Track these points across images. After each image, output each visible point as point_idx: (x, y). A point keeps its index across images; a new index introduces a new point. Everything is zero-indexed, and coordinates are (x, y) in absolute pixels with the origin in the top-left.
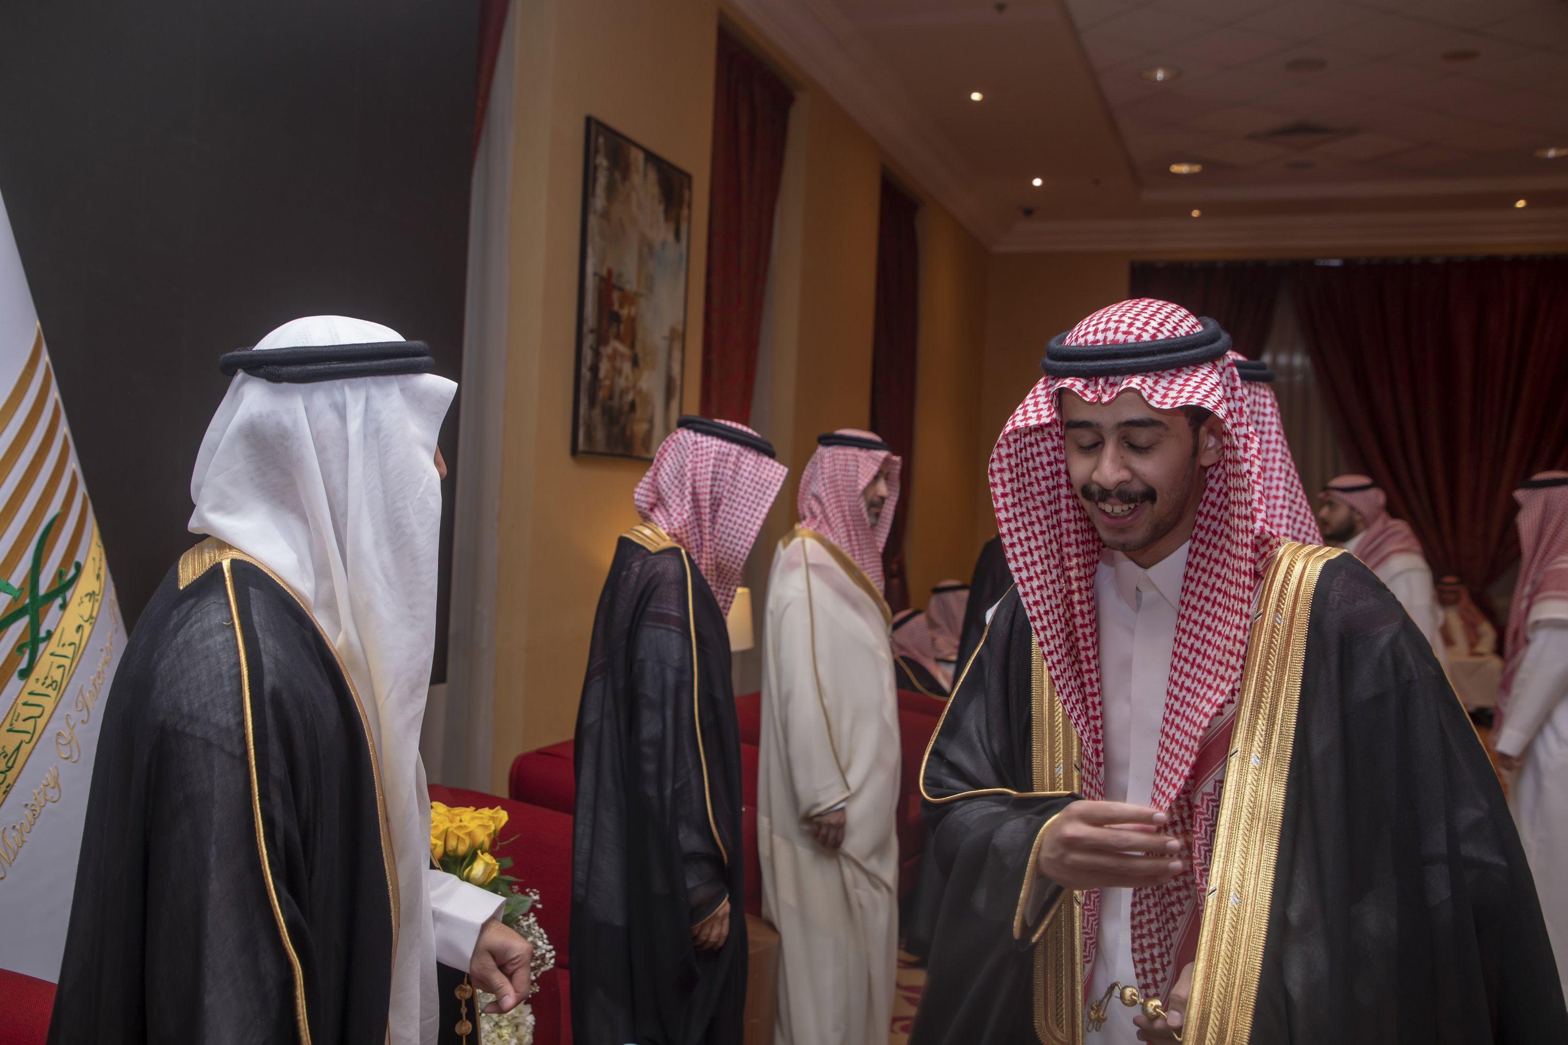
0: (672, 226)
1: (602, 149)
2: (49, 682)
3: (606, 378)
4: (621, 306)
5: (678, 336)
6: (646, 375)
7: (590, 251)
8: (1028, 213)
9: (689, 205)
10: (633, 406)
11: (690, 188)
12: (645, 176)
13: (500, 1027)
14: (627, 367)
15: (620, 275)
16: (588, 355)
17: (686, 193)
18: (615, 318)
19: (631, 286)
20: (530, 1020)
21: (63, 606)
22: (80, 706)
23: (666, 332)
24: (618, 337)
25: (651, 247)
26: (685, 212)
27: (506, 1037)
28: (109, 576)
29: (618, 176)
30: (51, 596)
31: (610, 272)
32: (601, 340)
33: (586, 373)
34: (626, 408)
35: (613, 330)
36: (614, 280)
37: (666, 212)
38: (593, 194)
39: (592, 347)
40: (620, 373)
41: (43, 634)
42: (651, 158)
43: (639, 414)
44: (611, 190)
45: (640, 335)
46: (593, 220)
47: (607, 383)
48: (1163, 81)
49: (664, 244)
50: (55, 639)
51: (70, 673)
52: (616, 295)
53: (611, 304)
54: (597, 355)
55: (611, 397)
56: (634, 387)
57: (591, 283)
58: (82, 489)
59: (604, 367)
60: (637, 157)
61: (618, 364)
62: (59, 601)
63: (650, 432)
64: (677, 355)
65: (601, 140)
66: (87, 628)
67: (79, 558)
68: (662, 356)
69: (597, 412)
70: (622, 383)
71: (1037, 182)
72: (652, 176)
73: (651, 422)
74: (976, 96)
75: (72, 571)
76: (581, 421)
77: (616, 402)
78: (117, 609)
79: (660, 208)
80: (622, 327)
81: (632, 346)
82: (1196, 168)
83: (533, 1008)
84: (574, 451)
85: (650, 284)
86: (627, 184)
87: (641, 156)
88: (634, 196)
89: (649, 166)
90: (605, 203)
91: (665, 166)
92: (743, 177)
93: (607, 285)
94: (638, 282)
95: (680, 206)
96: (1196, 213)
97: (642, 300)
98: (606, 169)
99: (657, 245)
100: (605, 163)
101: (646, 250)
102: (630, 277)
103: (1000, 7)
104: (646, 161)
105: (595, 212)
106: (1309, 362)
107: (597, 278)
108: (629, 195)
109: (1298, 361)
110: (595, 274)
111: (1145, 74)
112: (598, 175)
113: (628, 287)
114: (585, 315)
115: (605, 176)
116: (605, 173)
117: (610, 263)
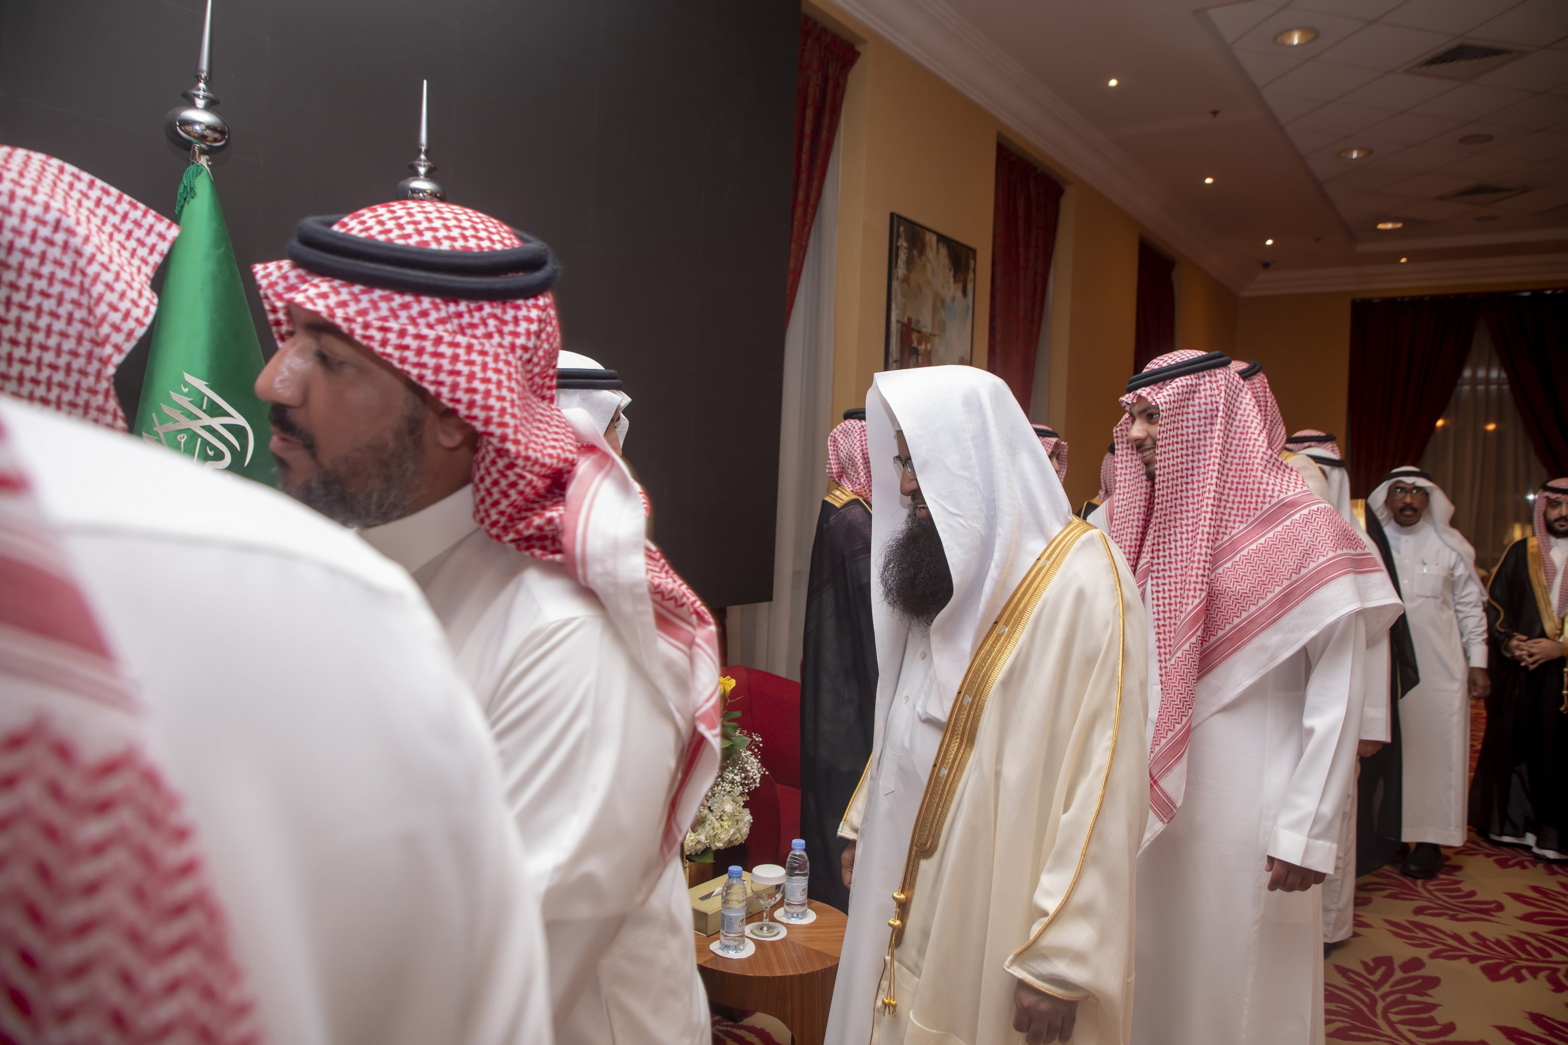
0: (960, 285)
1: (903, 235)
4: (919, 343)
7: (894, 306)
8: (1266, 265)
9: (974, 271)
11: (975, 258)
12: (938, 252)
13: (722, 820)
15: (918, 322)
17: (972, 262)
18: (915, 351)
19: (927, 329)
20: (748, 817)
25: (943, 302)
26: (971, 275)
27: (727, 827)
29: (915, 253)
31: (910, 320)
35: (913, 361)
36: (913, 326)
37: (955, 276)
38: (896, 267)
42: (943, 239)
44: (910, 262)
46: (895, 284)
48: (1357, 159)
49: (953, 299)
52: (915, 336)
53: (912, 342)
57: (894, 328)
60: (931, 239)
65: (902, 228)
71: (1269, 242)
72: (944, 251)
74: (1209, 181)
79: (952, 273)
80: (920, 358)
82: (1399, 225)
83: (750, 810)
85: (943, 327)
86: (923, 258)
87: (934, 238)
88: (929, 266)
89: (941, 245)
90: (906, 272)
91: (954, 244)
92: (1021, 249)
93: (908, 329)
94: (933, 326)
95: (967, 272)
96: (1403, 260)
97: (937, 339)
98: (906, 248)
99: (948, 300)
100: (905, 244)
101: (939, 303)
102: (926, 322)
103: (1215, 113)
104: (938, 241)
105: (898, 278)
106: (1504, 375)
107: (900, 325)
108: (925, 265)
109: (1494, 374)
110: (898, 321)
111: (1343, 155)
112: (899, 253)
113: (924, 330)
114: (891, 350)
115: (905, 253)
116: (905, 251)
117: (909, 314)
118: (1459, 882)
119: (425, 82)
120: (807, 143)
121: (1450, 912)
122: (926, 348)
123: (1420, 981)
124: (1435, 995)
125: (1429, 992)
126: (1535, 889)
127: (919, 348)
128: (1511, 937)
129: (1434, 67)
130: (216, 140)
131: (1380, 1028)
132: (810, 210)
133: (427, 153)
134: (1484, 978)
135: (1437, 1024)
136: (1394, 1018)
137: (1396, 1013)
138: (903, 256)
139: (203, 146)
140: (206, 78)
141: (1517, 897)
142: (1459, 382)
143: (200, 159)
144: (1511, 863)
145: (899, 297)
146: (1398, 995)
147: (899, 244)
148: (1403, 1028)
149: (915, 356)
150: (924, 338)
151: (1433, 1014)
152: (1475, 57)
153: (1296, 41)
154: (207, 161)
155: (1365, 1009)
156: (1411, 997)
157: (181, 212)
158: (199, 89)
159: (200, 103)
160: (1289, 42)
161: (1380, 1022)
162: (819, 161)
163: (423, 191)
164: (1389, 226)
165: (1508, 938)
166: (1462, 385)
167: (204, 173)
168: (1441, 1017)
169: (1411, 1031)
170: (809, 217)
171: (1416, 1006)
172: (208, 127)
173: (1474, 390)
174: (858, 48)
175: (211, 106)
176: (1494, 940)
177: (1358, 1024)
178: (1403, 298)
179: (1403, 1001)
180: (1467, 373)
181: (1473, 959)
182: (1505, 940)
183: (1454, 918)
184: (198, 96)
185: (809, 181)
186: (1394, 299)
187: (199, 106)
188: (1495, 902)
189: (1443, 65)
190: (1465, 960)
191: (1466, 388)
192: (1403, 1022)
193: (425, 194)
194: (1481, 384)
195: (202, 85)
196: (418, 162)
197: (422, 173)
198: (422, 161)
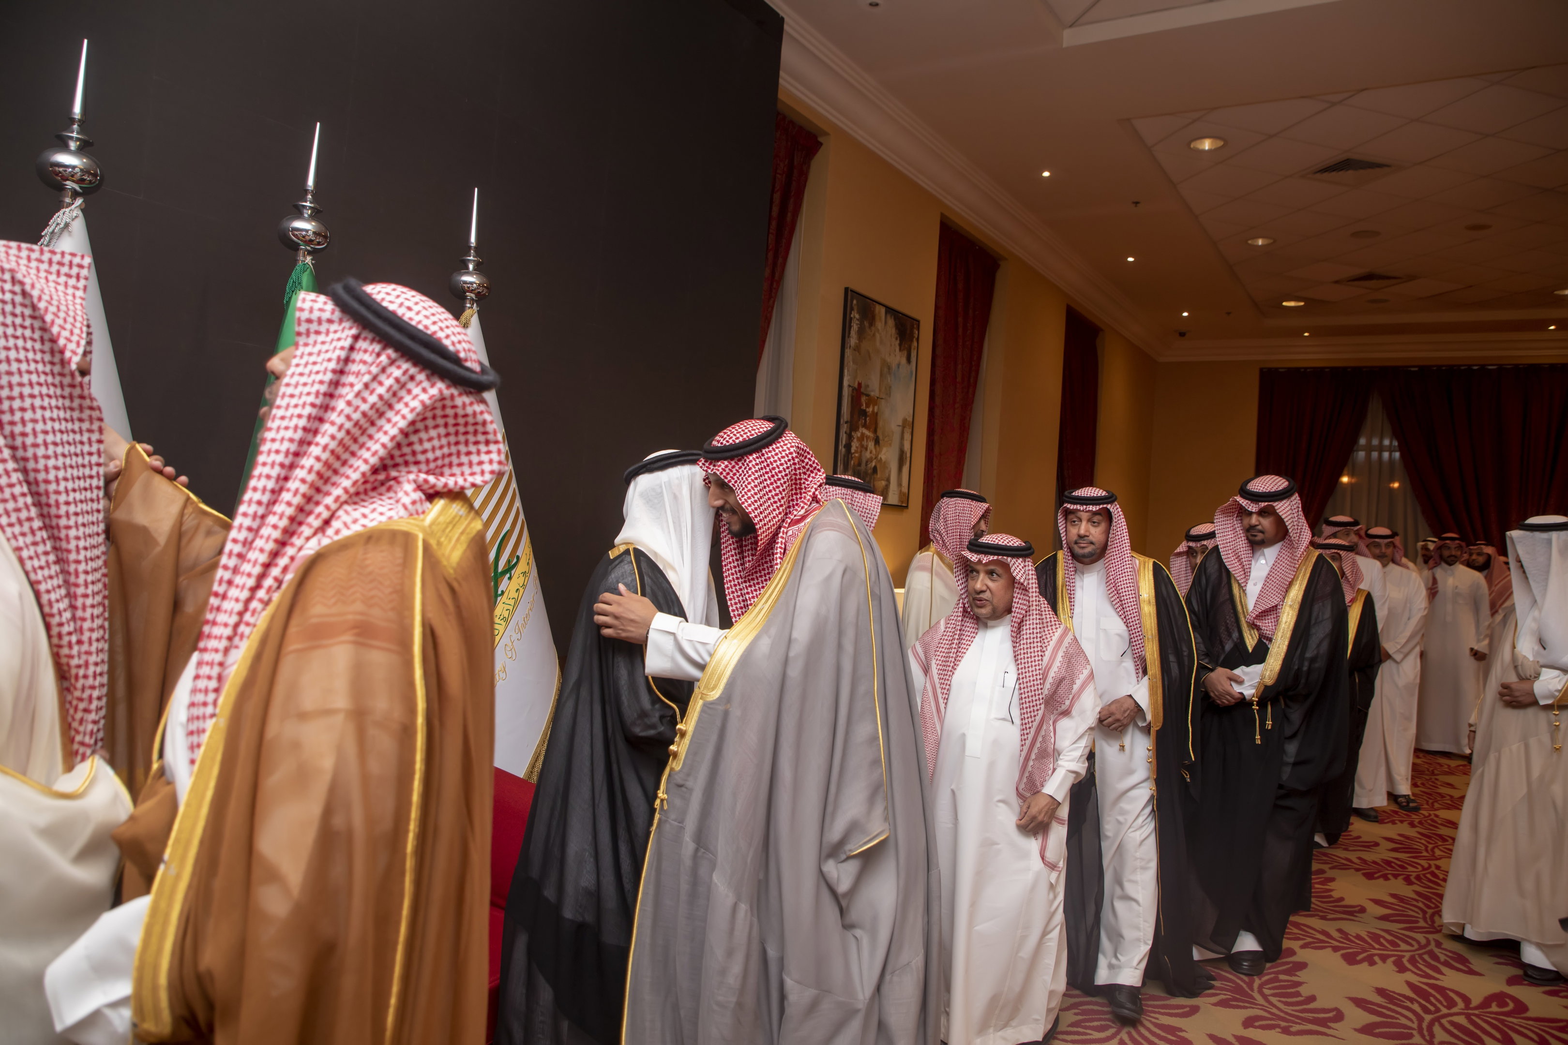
0: (905, 353)
1: (855, 308)
2: (502, 617)
3: (856, 452)
4: (868, 406)
5: (909, 425)
6: (884, 450)
7: (846, 371)
8: (1182, 334)
9: (918, 340)
10: (875, 470)
11: (918, 329)
12: (886, 322)
14: (871, 445)
15: (867, 386)
16: (844, 438)
17: (916, 332)
18: (864, 413)
19: (875, 393)
21: (510, 578)
22: (517, 631)
23: (901, 424)
24: (865, 426)
25: (889, 368)
26: (915, 344)
28: (534, 564)
29: (866, 324)
30: (504, 573)
32: (853, 428)
33: (842, 449)
34: (870, 471)
35: (862, 421)
36: (862, 390)
37: (900, 345)
38: (849, 337)
39: (846, 433)
40: (866, 449)
41: (499, 592)
42: (889, 310)
43: (879, 475)
44: (861, 333)
45: (880, 424)
46: (848, 352)
47: (857, 455)
48: (1262, 246)
49: (899, 365)
50: (506, 595)
51: (512, 613)
52: (864, 399)
53: (861, 405)
54: (850, 437)
55: (859, 464)
56: (876, 458)
57: (846, 391)
58: (522, 517)
59: (855, 445)
60: (881, 311)
61: (865, 443)
62: (508, 575)
63: (887, 487)
64: (907, 436)
65: (855, 302)
66: (521, 590)
67: (519, 553)
68: (896, 438)
70: (868, 455)
71: (1185, 314)
72: (891, 322)
73: (888, 480)
74: (1131, 259)
75: (515, 560)
78: (538, 581)
79: (898, 342)
80: (868, 419)
81: (875, 431)
82: (1302, 303)
85: (888, 391)
86: (873, 328)
87: (883, 310)
88: (877, 335)
89: (889, 316)
90: (857, 342)
91: (901, 316)
92: (960, 319)
93: (858, 393)
94: (880, 390)
95: (912, 341)
96: (1306, 334)
97: (883, 402)
98: (858, 320)
99: (894, 366)
100: (857, 316)
101: (886, 370)
102: (874, 387)
103: (1136, 203)
104: (887, 313)
105: (850, 347)
106: (1396, 443)
107: (851, 389)
108: (874, 335)
109: (1386, 442)
110: (849, 386)
111: (1250, 242)
112: (852, 324)
113: (872, 394)
114: (842, 412)
115: (857, 324)
116: (857, 322)
117: (859, 379)
118: (1331, 890)
119: (476, 189)
120: (774, 224)
121: (1321, 914)
122: (873, 411)
123: (1291, 965)
124: (1302, 976)
125: (1298, 973)
126: (1394, 896)
127: (867, 410)
128: (1369, 932)
129: (1326, 174)
130: (319, 244)
131: (1255, 1000)
132: (775, 286)
133: (476, 249)
134: (1343, 964)
135: (1302, 996)
136: (1267, 992)
137: (1269, 989)
138: (855, 327)
139: (309, 248)
140: (312, 191)
141: (1377, 902)
142: (1355, 448)
143: (306, 259)
144: (1376, 875)
145: (851, 363)
146: (1272, 976)
147: (852, 316)
148: (1272, 999)
149: (864, 418)
151: (1300, 989)
152: (1361, 168)
153: (1207, 148)
154: (312, 260)
155: (1244, 986)
156: (1282, 977)
157: (288, 302)
158: (306, 202)
159: (307, 213)
160: (1201, 147)
161: (1256, 995)
162: (784, 241)
163: (471, 283)
164: (1292, 304)
165: (1366, 933)
166: (1358, 450)
167: (309, 270)
168: (1305, 991)
169: (1280, 1001)
170: (774, 291)
171: (1286, 983)
172: (314, 233)
173: (1368, 456)
174: (820, 139)
175: (316, 215)
176: (1354, 935)
177: (1238, 997)
178: (1306, 368)
179: (1276, 980)
180: (1362, 441)
181: (1335, 949)
182: (1364, 934)
183: (1323, 918)
184: (304, 207)
185: (776, 257)
186: (1297, 370)
187: (306, 216)
188: (1360, 906)
189: (1334, 173)
190: (1330, 949)
191: (1362, 454)
192: (1274, 995)
193: (475, 285)
194: (1375, 451)
195: (310, 197)
196: (467, 258)
197: (471, 267)
198: (471, 258)
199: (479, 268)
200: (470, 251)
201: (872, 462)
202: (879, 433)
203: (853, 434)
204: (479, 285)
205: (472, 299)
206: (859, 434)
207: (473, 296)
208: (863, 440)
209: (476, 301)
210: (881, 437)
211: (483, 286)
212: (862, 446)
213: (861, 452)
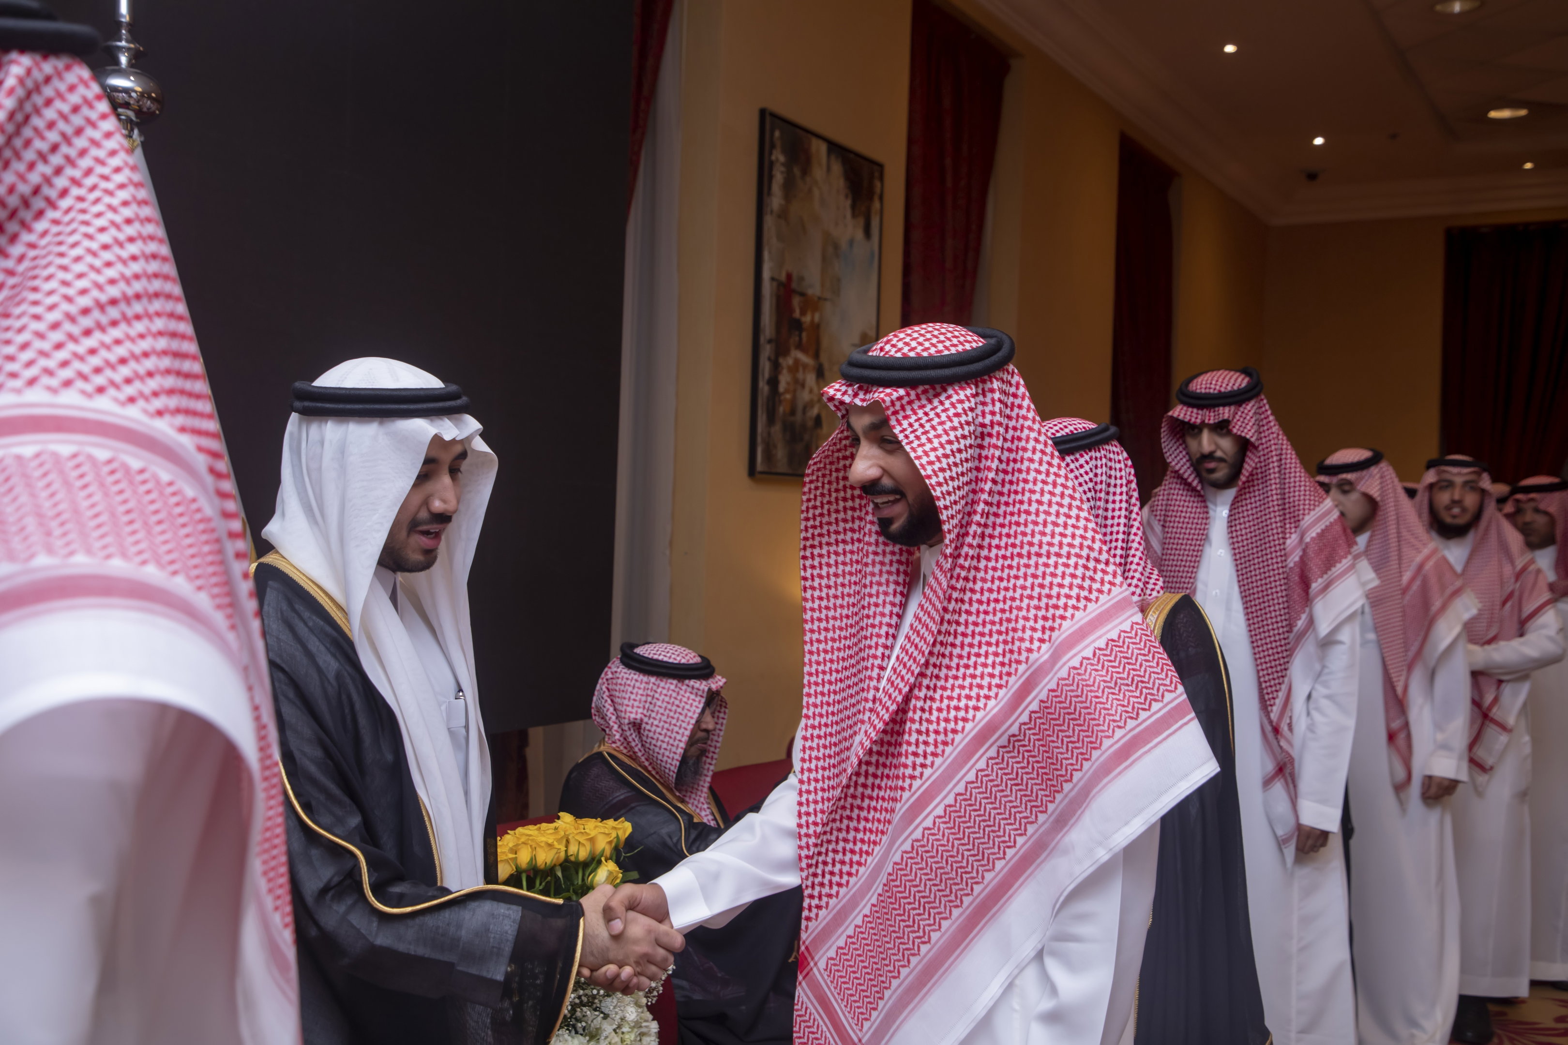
0: (861, 221)
1: (778, 144)
3: (787, 391)
4: (803, 312)
7: (766, 255)
8: (1312, 177)
9: (881, 197)
10: (818, 421)
11: (881, 178)
12: (829, 169)
14: (811, 379)
15: (801, 279)
16: (766, 368)
17: (878, 184)
18: (797, 325)
19: (814, 290)
23: (855, 339)
24: (800, 346)
25: (836, 247)
26: (876, 205)
29: (797, 171)
32: (781, 350)
33: (764, 388)
34: (810, 424)
35: (795, 339)
36: (794, 285)
37: (853, 207)
38: (769, 193)
39: (769, 359)
40: (803, 386)
42: (834, 148)
44: (789, 186)
45: (825, 342)
46: (769, 221)
47: (788, 396)
48: (1461, 14)
49: (851, 242)
52: (796, 301)
53: (791, 310)
54: (776, 367)
55: (793, 412)
56: (819, 401)
57: (767, 288)
59: (784, 379)
60: (820, 149)
61: (800, 376)
65: (777, 134)
69: (777, 428)
70: (804, 396)
71: (1319, 141)
72: (837, 168)
74: (1230, 49)
76: (759, 439)
77: (799, 417)
79: (849, 202)
80: (804, 335)
81: (816, 356)
82: (1523, 112)
84: (752, 472)
85: (836, 286)
86: (808, 179)
87: (823, 147)
88: (816, 192)
89: (834, 158)
90: (783, 202)
91: (852, 156)
92: (948, 162)
93: (786, 290)
94: (823, 285)
95: (871, 200)
96: (1528, 166)
98: (783, 164)
99: (844, 244)
100: (782, 158)
101: (830, 250)
102: (813, 280)
104: (830, 152)
105: (772, 212)
107: (775, 284)
108: (810, 190)
110: (773, 279)
112: (774, 172)
113: (810, 292)
114: (762, 324)
115: (782, 172)
116: (783, 169)
117: (789, 267)
122: (812, 321)
127: (803, 319)
133: (131, 26)
138: (779, 177)
145: (774, 240)
147: (773, 158)
149: (797, 333)
150: (811, 304)
163: (127, 91)
164: (1505, 114)
185: (643, 54)
196: (119, 44)
197: (124, 60)
198: (123, 43)
199: (139, 64)
200: (119, 31)
201: (812, 407)
202: (824, 358)
203: (781, 360)
204: (142, 94)
205: (131, 121)
206: (790, 361)
207: (131, 114)
208: (797, 370)
209: (138, 125)
210: (826, 366)
211: (150, 98)
212: (796, 381)
213: (795, 391)
